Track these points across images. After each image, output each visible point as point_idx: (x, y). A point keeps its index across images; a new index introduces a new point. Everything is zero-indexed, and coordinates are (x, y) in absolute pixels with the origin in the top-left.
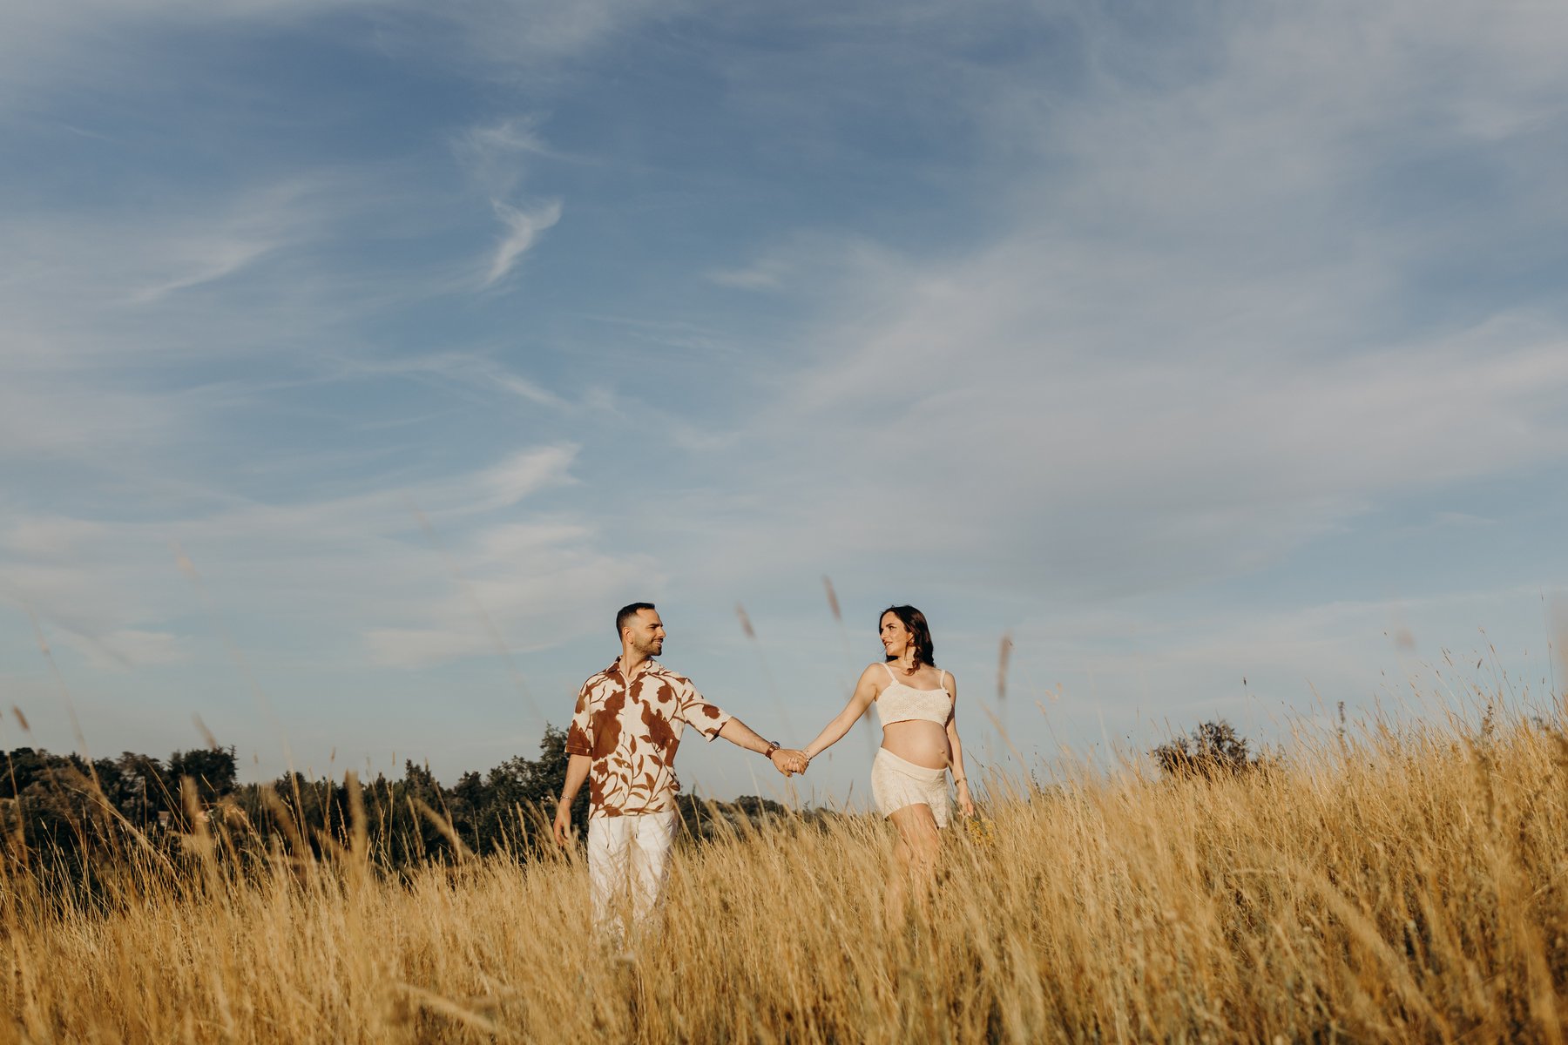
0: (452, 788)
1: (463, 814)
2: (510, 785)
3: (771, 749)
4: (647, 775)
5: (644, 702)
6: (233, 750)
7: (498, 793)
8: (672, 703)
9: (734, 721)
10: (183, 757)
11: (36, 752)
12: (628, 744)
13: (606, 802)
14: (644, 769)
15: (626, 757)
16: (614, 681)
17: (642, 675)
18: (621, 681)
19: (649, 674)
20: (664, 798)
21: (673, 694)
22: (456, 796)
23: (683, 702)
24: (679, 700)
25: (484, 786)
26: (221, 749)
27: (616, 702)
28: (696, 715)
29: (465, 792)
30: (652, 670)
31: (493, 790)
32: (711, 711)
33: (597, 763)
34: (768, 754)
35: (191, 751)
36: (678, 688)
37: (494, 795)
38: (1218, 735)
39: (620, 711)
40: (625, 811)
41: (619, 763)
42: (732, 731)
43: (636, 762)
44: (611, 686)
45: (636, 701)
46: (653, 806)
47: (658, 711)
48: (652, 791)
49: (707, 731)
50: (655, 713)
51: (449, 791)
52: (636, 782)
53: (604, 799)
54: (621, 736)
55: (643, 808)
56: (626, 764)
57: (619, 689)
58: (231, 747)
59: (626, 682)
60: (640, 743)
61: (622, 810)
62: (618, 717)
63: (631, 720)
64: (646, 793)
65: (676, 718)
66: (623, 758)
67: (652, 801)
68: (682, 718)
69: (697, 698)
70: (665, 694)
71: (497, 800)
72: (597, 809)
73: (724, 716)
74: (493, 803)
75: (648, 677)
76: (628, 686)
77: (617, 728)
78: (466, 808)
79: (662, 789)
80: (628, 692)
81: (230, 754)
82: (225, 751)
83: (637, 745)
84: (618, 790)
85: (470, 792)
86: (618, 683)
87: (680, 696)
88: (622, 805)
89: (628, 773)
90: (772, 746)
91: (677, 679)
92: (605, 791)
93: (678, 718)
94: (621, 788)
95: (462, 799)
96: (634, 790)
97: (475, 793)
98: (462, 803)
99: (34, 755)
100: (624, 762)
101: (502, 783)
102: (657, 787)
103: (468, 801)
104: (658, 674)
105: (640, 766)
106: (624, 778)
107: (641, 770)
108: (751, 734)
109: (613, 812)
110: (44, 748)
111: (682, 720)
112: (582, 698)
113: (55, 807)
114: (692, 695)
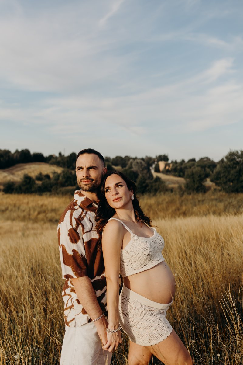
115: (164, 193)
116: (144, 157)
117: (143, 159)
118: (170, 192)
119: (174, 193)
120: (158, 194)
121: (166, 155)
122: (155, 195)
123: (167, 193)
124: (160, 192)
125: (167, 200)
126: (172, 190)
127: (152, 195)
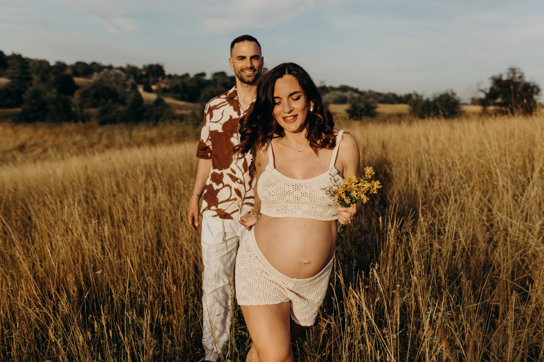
12: (240, 164)
13: (219, 206)
15: (238, 174)
33: (214, 172)
39: (234, 135)
41: (233, 178)
43: (247, 179)
44: (229, 112)
52: (247, 195)
53: (217, 203)
59: (241, 110)
62: (233, 140)
72: (209, 208)
77: (231, 149)
88: (234, 212)
105: (251, 184)
107: (251, 187)
109: (224, 215)
115: (171, 123)
116: (124, 65)
117: (121, 69)
118: (179, 121)
119: (184, 122)
120: (161, 124)
121: (161, 65)
122: (155, 125)
123: (174, 122)
124: (163, 121)
125: (175, 133)
126: (181, 118)
127: (151, 124)
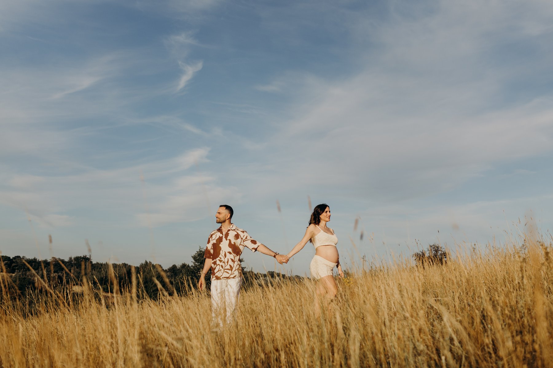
0: (167, 269)
1: (171, 278)
2: (187, 268)
3: (276, 255)
4: (230, 265)
5: (229, 240)
6: (90, 256)
7: (183, 271)
8: (239, 240)
9: (262, 245)
10: (73, 259)
11: (22, 257)
12: (223, 255)
13: (216, 275)
14: (229, 264)
15: (223, 259)
16: (220, 233)
17: (229, 230)
18: (222, 233)
19: (232, 230)
20: (236, 273)
21: (240, 237)
22: (168, 272)
23: (243, 239)
24: (242, 239)
25: (178, 268)
26: (86, 256)
27: (220, 240)
28: (248, 243)
29: (171, 271)
30: (233, 229)
31: (181, 270)
32: (254, 242)
33: (213, 261)
34: (275, 256)
35: (75, 257)
36: (242, 234)
37: (181, 272)
38: (436, 249)
39: (221, 243)
40: (222, 278)
41: (220, 261)
42: (261, 249)
43: (226, 261)
44: (219, 234)
45: (227, 240)
46: (232, 276)
47: (234, 243)
48: (232, 271)
49: (252, 249)
50: (233, 244)
51: (166, 270)
52: (226, 268)
53: (215, 274)
54: (221, 252)
55: (229, 277)
56: (223, 262)
57: (221, 235)
58: (89, 255)
59: (223, 233)
60: (228, 254)
61: (221, 277)
62: (220, 245)
63: (225, 246)
64: (230, 272)
65: (241, 245)
66: (222, 260)
67: (232, 275)
68: (244, 245)
69: (248, 238)
70: (237, 236)
71: (182, 273)
72: (213, 277)
73: (258, 244)
74: (181, 274)
75: (231, 231)
76: (224, 234)
77: (220, 249)
78: (172, 276)
79: (235, 270)
80: (224, 236)
81: (89, 258)
82: (87, 257)
83: (227, 255)
84: (220, 271)
85: (173, 270)
86: (221, 233)
87: (242, 237)
88: (221, 276)
89: (223, 265)
90: (276, 254)
91: (241, 231)
92: (216, 271)
93: (242, 245)
94: (221, 270)
95: (171, 273)
96: (226, 270)
97: (175, 271)
98: (170, 274)
99: (21, 258)
100: (222, 261)
101: (184, 267)
102: (234, 269)
103: (172, 273)
104: (235, 230)
105: (228, 262)
106: (222, 266)
107: (228, 264)
108: (268, 250)
109: (218, 278)
110: (24, 256)
111: (243, 246)
112: (209, 239)
113: (28, 276)
114: (247, 237)
